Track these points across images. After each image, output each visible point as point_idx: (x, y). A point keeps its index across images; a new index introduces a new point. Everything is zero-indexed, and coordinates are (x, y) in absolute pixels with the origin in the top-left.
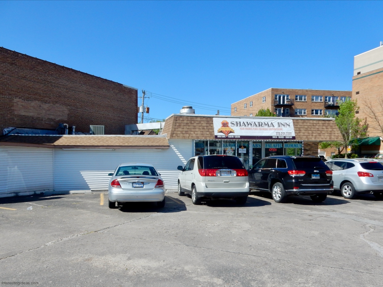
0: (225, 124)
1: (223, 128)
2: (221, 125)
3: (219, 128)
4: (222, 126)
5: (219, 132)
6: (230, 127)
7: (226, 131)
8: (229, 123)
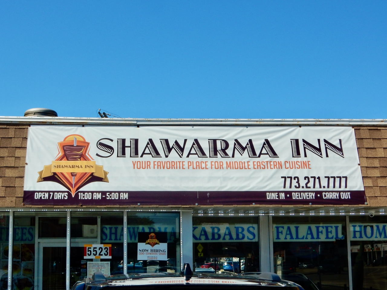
0: (72, 150)
1: (64, 162)
2: (58, 153)
3: (48, 163)
4: (61, 154)
5: (42, 177)
6: (90, 160)
7: (72, 175)
8: (90, 143)
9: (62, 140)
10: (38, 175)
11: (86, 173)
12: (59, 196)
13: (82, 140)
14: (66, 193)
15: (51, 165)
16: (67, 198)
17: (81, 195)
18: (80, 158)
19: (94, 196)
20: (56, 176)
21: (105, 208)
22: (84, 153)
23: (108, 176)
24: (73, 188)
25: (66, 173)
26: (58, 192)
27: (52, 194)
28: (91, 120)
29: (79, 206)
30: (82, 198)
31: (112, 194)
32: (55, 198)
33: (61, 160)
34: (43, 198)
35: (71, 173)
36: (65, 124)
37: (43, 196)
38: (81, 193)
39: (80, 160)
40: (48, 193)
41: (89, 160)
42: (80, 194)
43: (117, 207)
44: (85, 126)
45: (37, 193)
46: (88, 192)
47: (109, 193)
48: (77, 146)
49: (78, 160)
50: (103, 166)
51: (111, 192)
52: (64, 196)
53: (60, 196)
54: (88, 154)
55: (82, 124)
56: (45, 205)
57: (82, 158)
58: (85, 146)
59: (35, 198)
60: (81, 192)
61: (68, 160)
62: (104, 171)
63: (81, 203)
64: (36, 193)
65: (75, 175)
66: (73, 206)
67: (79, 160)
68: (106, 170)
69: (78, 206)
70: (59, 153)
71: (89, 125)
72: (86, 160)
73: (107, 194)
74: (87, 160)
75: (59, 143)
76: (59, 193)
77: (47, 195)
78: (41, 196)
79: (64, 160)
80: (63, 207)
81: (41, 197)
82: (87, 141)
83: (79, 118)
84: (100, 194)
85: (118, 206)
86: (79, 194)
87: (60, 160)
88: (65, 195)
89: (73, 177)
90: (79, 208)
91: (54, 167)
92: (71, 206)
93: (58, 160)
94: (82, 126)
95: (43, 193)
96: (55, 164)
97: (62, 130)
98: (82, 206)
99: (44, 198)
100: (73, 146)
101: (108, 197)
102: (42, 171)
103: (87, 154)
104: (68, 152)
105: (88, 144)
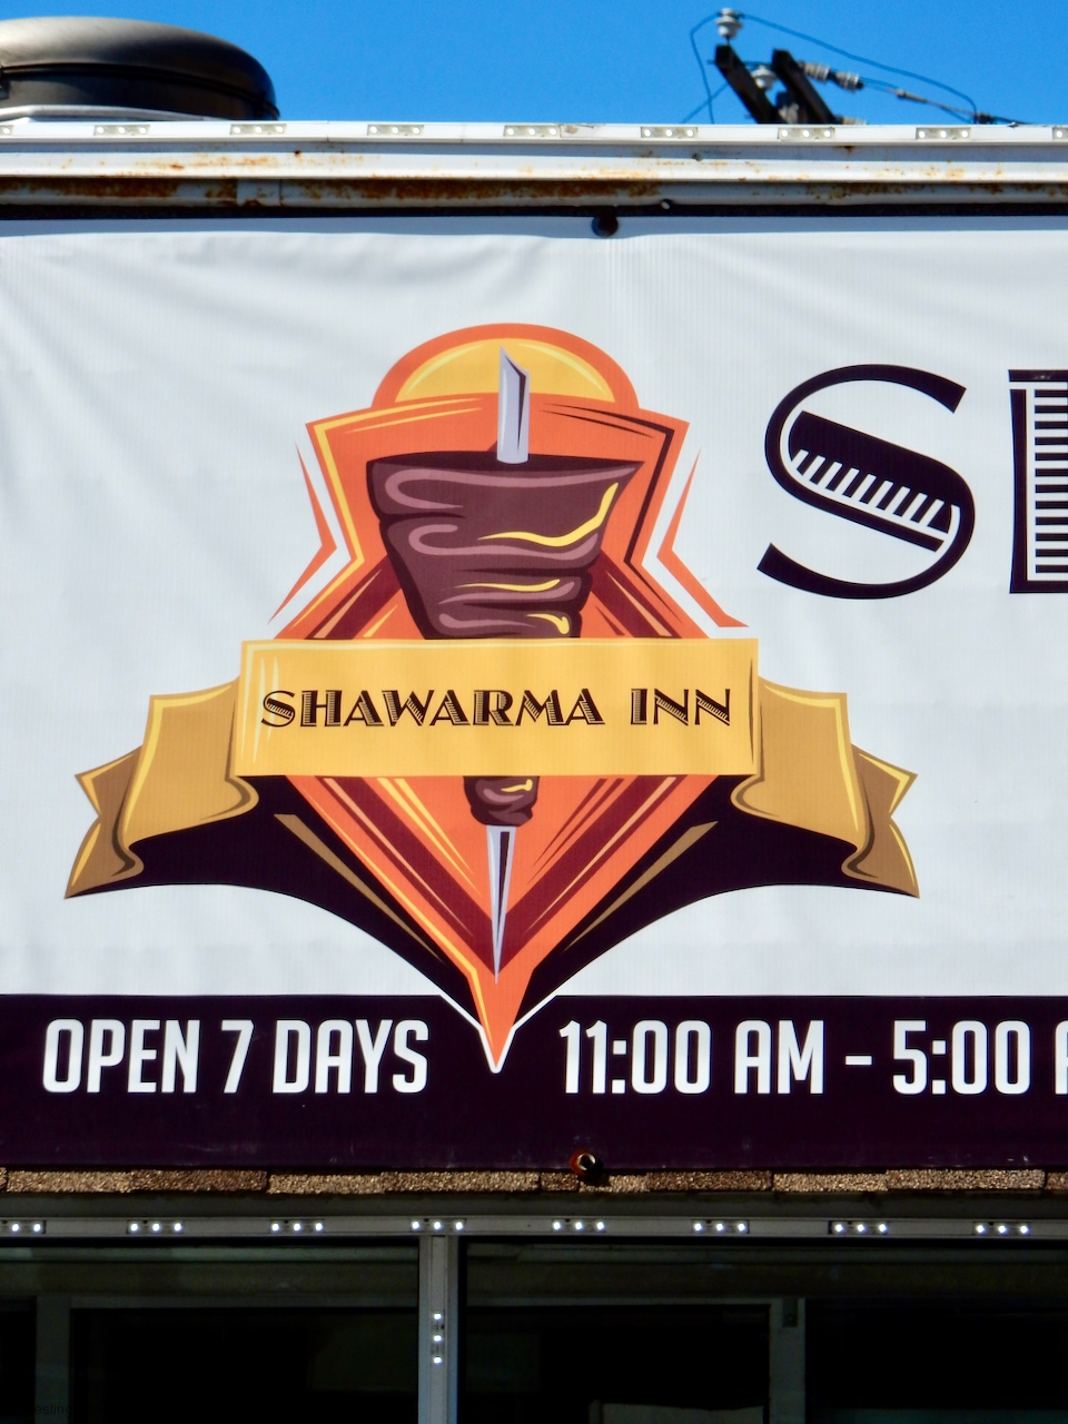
1: (389, 657)
2: (307, 543)
3: (192, 671)
4: (350, 560)
5: (132, 833)
6: (696, 633)
7: (485, 813)
8: (684, 426)
9: (356, 395)
10: (83, 815)
11: (644, 785)
12: (324, 1062)
13: (595, 388)
14: (404, 1027)
15: (235, 686)
16: (419, 1083)
17: (587, 1046)
18: (571, 608)
19: (742, 1062)
20: (292, 822)
21: (872, 1204)
22: (615, 550)
23: (907, 817)
24: (488, 962)
25: (411, 781)
26: (315, 1009)
27: (245, 1028)
28: (698, 152)
29: (568, 1182)
30: (599, 1087)
31: (960, 1029)
32: (280, 1086)
33: (348, 629)
34: (136, 1085)
35: (472, 785)
36: (391, 201)
37: (140, 1055)
38: (586, 1024)
39: (575, 632)
40: (194, 1026)
41: (676, 627)
42: (571, 1031)
43: (1015, 1195)
44: (623, 221)
45: (75, 1027)
46: (672, 1010)
47: (919, 1026)
48: (538, 464)
49: (551, 632)
50: (842, 697)
51: (940, 1013)
52: (391, 1064)
53: (344, 1062)
54: (668, 557)
55: (586, 200)
56: (166, 1168)
57: (593, 608)
58: (637, 464)
59: (51, 1083)
60: (586, 1009)
61: (430, 631)
62: (858, 756)
63: (582, 1147)
64: (54, 1029)
65: (523, 810)
66: (496, 1180)
67: (563, 625)
68: (886, 750)
69: (552, 1181)
70: (328, 547)
71: (678, 210)
72: (642, 630)
73: (902, 1028)
74: (651, 633)
75: (320, 431)
76: (326, 1028)
77: (183, 1049)
78: (114, 1059)
79: (386, 633)
80: (372, 1184)
81: (115, 1077)
82: (651, 400)
83: (554, 133)
84: (816, 1029)
85: (1031, 1179)
86: (563, 1032)
87: (335, 635)
88: (402, 1050)
89: (493, 833)
90: (567, 1204)
91: (261, 713)
92: (465, 1181)
93: (307, 629)
94: (587, 221)
95: (140, 1027)
96: (273, 681)
97: (351, 272)
98: (597, 1175)
99: (150, 1087)
100: (485, 461)
101: (907, 1069)
102: (129, 764)
103: (650, 563)
104: (426, 540)
105: (669, 434)
